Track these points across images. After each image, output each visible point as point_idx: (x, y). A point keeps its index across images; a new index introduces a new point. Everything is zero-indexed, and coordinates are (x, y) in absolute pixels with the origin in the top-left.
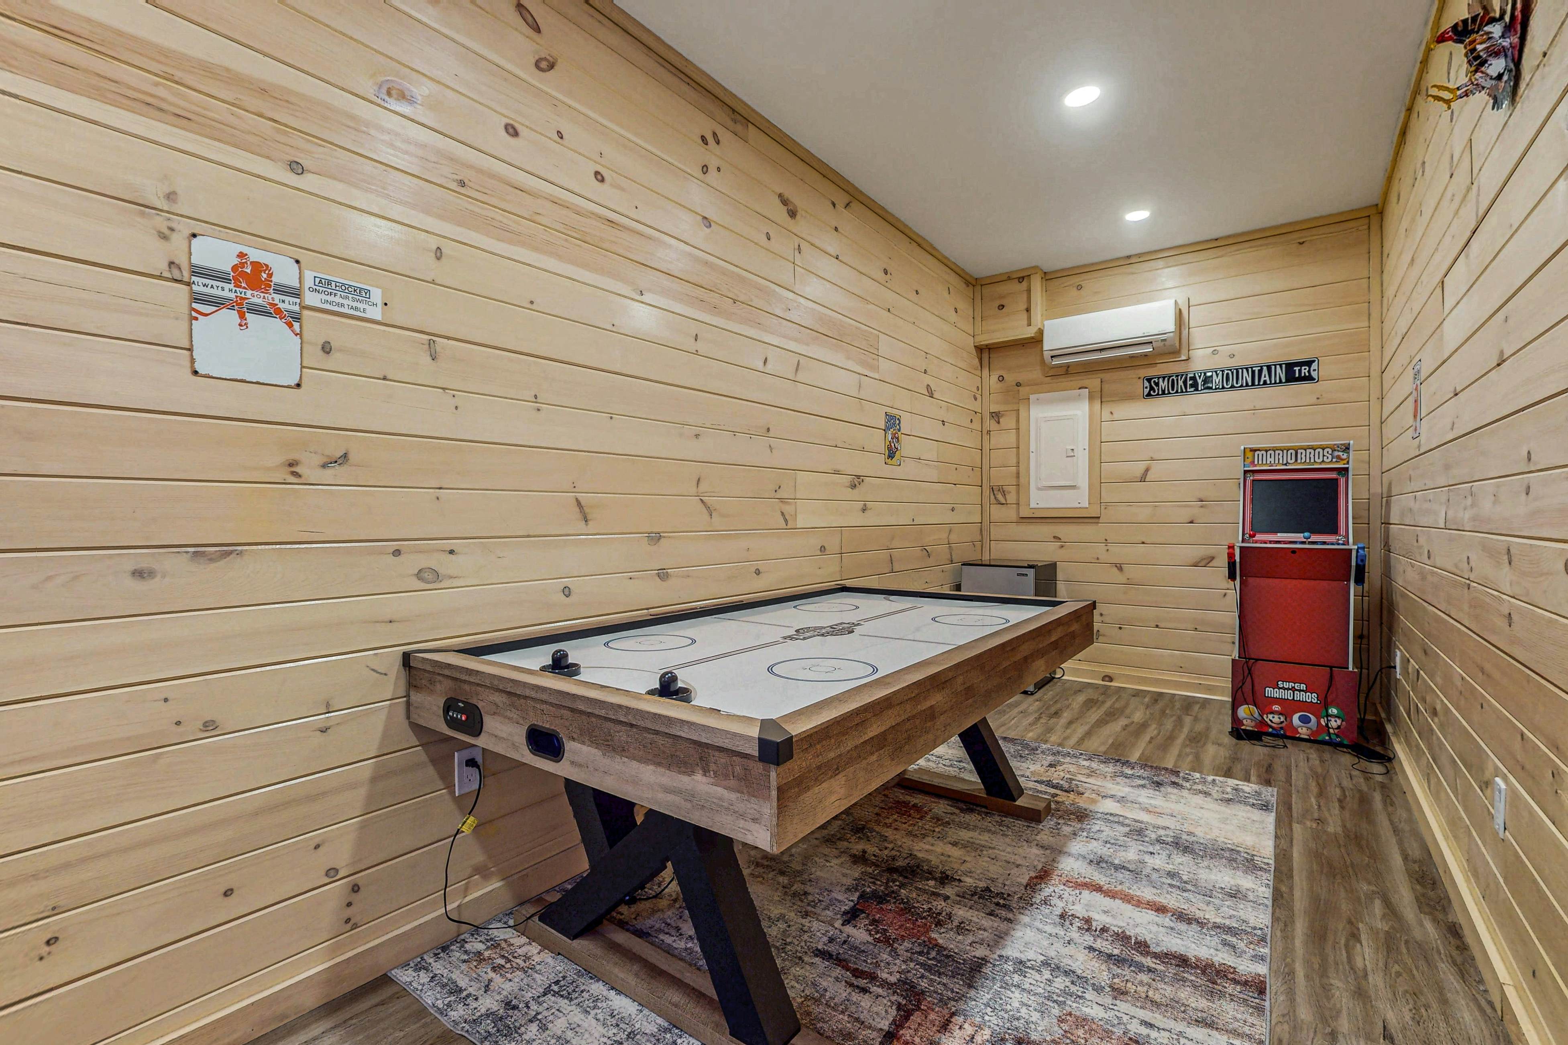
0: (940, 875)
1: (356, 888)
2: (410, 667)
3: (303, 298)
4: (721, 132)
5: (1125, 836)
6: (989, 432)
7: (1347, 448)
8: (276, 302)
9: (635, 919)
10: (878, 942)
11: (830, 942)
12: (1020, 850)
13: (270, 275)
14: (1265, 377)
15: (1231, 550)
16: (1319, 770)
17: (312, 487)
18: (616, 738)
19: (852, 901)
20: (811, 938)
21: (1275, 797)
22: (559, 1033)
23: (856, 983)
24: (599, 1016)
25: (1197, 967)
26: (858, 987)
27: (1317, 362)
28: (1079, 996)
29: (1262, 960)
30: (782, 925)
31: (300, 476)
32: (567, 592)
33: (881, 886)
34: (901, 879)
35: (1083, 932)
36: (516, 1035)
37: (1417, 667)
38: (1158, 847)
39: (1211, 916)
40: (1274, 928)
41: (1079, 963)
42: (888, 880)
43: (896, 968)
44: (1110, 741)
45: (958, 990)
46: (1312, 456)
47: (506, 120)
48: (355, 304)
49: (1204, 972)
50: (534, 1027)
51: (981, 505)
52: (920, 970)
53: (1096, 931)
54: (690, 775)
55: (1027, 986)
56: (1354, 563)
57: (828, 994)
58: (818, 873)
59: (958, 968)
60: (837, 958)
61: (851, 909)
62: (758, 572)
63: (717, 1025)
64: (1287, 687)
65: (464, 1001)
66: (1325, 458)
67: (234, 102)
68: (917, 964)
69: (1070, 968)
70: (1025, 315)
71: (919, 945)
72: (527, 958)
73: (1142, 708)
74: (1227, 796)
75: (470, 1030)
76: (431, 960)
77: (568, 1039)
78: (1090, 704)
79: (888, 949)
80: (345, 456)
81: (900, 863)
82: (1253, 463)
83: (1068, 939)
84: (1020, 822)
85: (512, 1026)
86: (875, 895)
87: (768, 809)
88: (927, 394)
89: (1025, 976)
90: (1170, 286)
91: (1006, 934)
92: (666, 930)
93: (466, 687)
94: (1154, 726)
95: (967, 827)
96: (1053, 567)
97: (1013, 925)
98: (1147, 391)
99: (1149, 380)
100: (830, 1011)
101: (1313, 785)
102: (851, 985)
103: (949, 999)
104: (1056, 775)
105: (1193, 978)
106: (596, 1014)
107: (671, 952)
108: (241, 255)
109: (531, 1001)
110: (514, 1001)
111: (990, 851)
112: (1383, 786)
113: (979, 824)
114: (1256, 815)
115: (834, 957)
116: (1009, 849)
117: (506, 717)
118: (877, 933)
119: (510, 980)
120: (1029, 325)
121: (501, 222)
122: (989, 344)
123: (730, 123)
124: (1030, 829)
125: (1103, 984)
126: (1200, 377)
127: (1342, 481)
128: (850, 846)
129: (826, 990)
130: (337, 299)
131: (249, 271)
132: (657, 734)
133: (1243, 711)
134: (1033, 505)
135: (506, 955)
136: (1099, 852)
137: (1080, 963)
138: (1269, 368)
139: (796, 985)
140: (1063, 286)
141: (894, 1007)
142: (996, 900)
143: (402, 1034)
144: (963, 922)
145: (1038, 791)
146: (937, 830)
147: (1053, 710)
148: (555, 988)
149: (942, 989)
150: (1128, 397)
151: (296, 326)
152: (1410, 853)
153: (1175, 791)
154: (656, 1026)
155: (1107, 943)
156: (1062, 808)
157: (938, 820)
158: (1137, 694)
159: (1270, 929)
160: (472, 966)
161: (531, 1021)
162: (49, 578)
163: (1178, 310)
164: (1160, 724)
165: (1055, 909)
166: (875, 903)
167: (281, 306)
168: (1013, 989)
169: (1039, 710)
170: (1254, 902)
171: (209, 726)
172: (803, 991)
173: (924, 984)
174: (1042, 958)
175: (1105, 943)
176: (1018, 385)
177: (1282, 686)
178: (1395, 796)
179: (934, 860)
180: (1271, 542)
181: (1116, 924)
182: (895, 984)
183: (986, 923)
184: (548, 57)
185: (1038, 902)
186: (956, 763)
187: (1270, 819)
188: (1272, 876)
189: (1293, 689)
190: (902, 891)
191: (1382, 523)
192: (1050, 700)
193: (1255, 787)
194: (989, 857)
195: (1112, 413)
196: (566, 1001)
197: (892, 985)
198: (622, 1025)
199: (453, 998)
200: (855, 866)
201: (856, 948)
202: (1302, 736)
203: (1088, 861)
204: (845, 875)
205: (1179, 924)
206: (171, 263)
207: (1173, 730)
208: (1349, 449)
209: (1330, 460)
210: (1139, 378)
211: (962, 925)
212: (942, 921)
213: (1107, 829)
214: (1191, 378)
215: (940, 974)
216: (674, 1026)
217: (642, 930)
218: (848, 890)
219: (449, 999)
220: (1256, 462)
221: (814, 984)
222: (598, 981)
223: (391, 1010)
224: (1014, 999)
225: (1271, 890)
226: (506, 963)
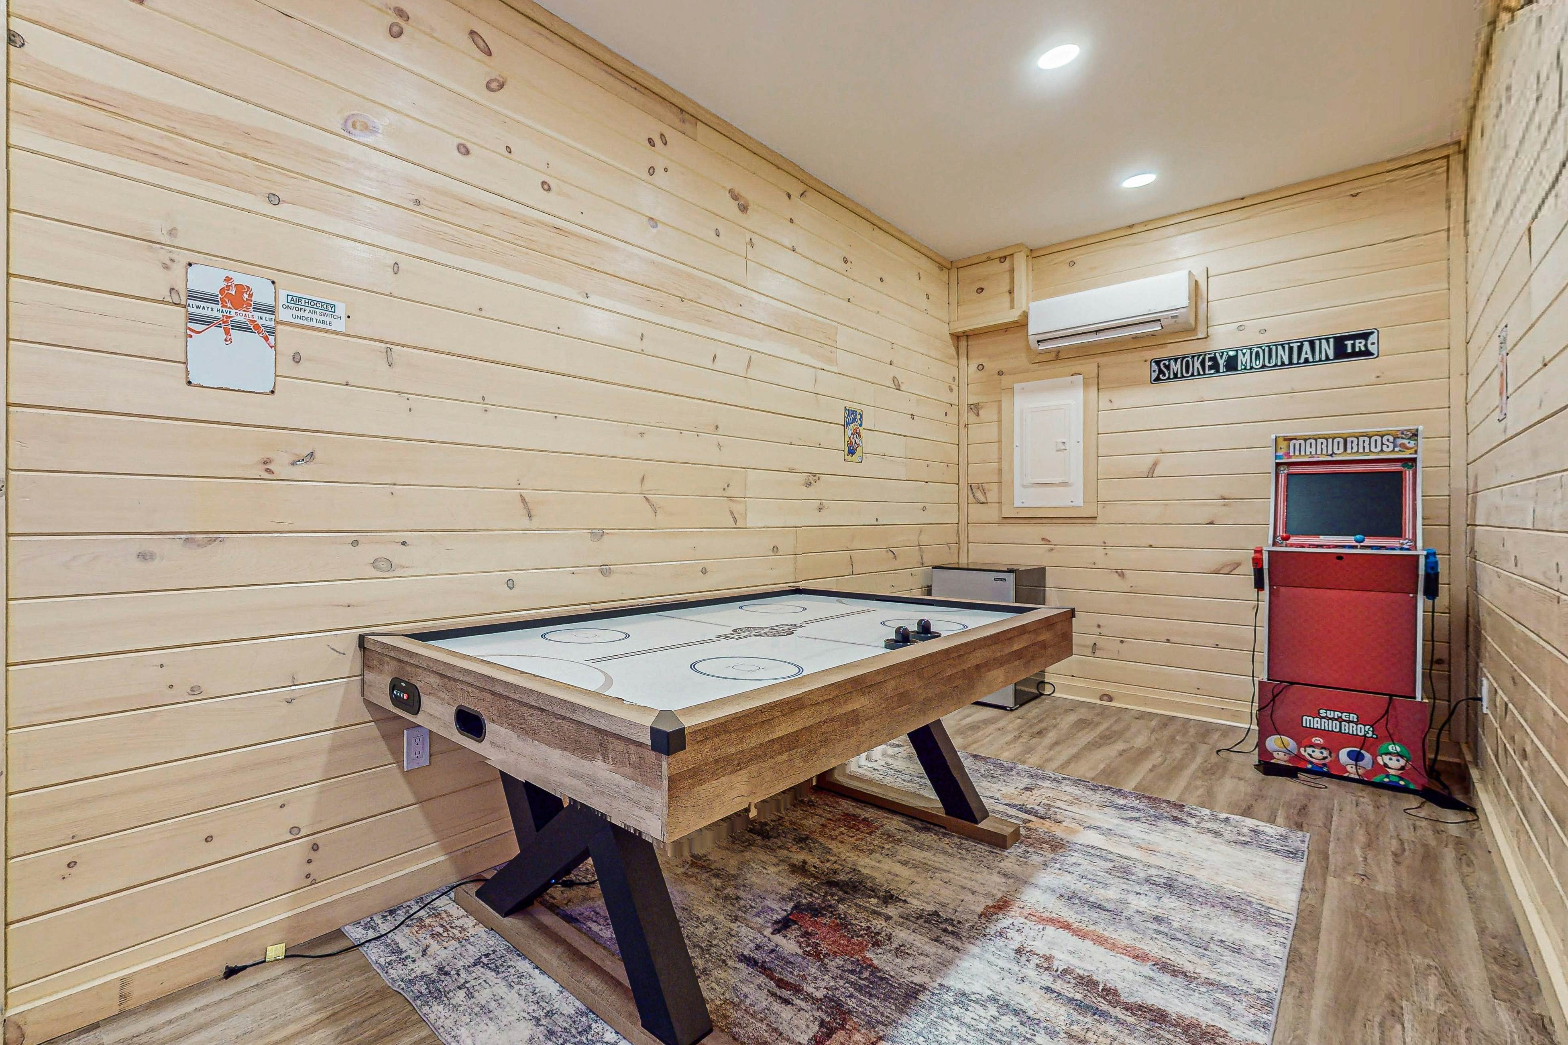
0: (884, 894)
1: (315, 847)
2: (364, 648)
3: (277, 315)
4: (669, 133)
5: (1107, 872)
6: (967, 426)
7: (1415, 435)
8: (255, 319)
9: (566, 904)
10: (807, 955)
11: (756, 949)
12: (979, 876)
13: (251, 296)
14: (1306, 354)
15: (1258, 555)
16: (1372, 817)
17: (283, 482)
18: (529, 722)
19: (785, 910)
20: (738, 943)
21: (1307, 843)
22: (483, 1002)
23: (778, 993)
24: (522, 992)
25: (1177, 1025)
26: (780, 997)
27: (1376, 334)
28: (1027, 1039)
29: (1264, 1027)
30: (709, 927)
31: (273, 473)
32: (511, 584)
33: (818, 898)
34: (840, 893)
35: (1042, 971)
36: (445, 999)
37: (1506, 699)
38: (1146, 887)
39: (1204, 971)
40: (1284, 994)
41: (1030, 1003)
42: (826, 893)
43: (824, 984)
44: (1102, 766)
45: (888, 1015)
46: (1366, 445)
47: (457, 141)
48: (322, 318)
49: (1185, 1032)
50: (461, 994)
51: (958, 504)
52: (850, 989)
53: (1057, 971)
54: (591, 761)
55: (967, 1020)
56: (1422, 571)
57: (748, 1001)
58: (753, 879)
59: (892, 992)
60: (762, 966)
61: (783, 919)
62: (704, 571)
63: (630, 1015)
64: (1332, 716)
65: (403, 961)
66: (1385, 447)
67: (222, 146)
68: (847, 982)
69: (1020, 1007)
70: (1007, 297)
71: (853, 963)
72: (463, 929)
73: (1146, 732)
74: (1244, 838)
75: (405, 988)
76: (379, 922)
77: (491, 1009)
78: (1082, 724)
79: (818, 964)
80: (312, 454)
81: (842, 877)
82: (1287, 455)
83: (1021, 975)
84: (981, 846)
85: (442, 990)
86: (810, 907)
87: (660, 798)
88: (894, 387)
89: (967, 1010)
90: (1184, 255)
91: (951, 962)
92: (594, 919)
93: (408, 668)
94: (1158, 753)
95: (921, 846)
96: (1041, 572)
97: (959, 955)
98: (1154, 375)
99: (1158, 363)
100: (749, 1018)
101: (1361, 836)
102: (774, 995)
103: (878, 1022)
104: (1032, 800)
105: (1171, 1037)
106: (520, 989)
107: (596, 940)
108: (228, 279)
109: (462, 970)
110: (447, 967)
111: (944, 874)
112: (1459, 842)
113: (935, 845)
114: (1279, 863)
115: (760, 965)
116: (965, 874)
117: (439, 697)
118: (808, 945)
119: (446, 948)
120: (1012, 307)
121: (453, 236)
122: (968, 331)
123: (678, 123)
124: (994, 855)
125: (1057, 1029)
126: (1221, 357)
127: (1409, 473)
128: (790, 855)
129: (746, 996)
130: (306, 314)
131: (233, 293)
132: (563, 719)
133: (1273, 743)
134: (1017, 504)
135: (445, 924)
136: (1072, 887)
137: (1033, 1003)
138: (1312, 343)
139: (716, 987)
140: (1053, 263)
141: (817, 1023)
142: (944, 926)
143: (347, 984)
144: (903, 945)
145: (1008, 815)
146: (886, 846)
147: (1036, 729)
148: (485, 960)
149: (872, 1011)
150: (1133, 383)
151: (271, 339)
152: (1490, 926)
153: (1177, 827)
154: (574, 1008)
155: (1069, 985)
156: (1033, 835)
157: (889, 836)
158: (1142, 716)
159: (1279, 994)
160: (414, 931)
161: (459, 988)
162: (74, 558)
163: (1194, 282)
164: (1167, 752)
165: (1011, 942)
166: (809, 915)
167: (259, 322)
168: (951, 1021)
169: (1019, 728)
170: (1263, 961)
171: (195, 690)
172: (723, 994)
173: (851, 1003)
174: (990, 993)
175: (1066, 986)
176: (1000, 373)
177: (1324, 715)
178: (1475, 855)
179: (880, 878)
180: (1310, 546)
181: (1083, 967)
182: (821, 1000)
183: (929, 949)
184: (498, 78)
185: (991, 933)
186: (916, 779)
187: (1298, 868)
188: (1291, 934)
189: (1339, 719)
190: (840, 906)
191: (1468, 525)
192: (1034, 718)
193: (1283, 831)
194: (942, 880)
195: (1111, 401)
196: (493, 973)
197: (817, 1000)
198: (542, 1004)
199: (394, 958)
200: (793, 876)
201: (783, 958)
202: (1352, 776)
203: (1058, 895)
204: (781, 884)
205: (1161, 975)
206: (172, 289)
207: (1182, 759)
208: (1416, 435)
209: (1391, 449)
210: (1146, 361)
211: (902, 948)
212: (881, 941)
213: (1085, 863)
214: (1210, 359)
215: (871, 995)
216: (591, 1011)
217: (572, 916)
218: (783, 899)
219: (390, 958)
220: (1292, 453)
221: (735, 989)
222: (525, 958)
223: (341, 962)
224: (952, 1032)
225: (1287, 950)
226: (444, 932)
